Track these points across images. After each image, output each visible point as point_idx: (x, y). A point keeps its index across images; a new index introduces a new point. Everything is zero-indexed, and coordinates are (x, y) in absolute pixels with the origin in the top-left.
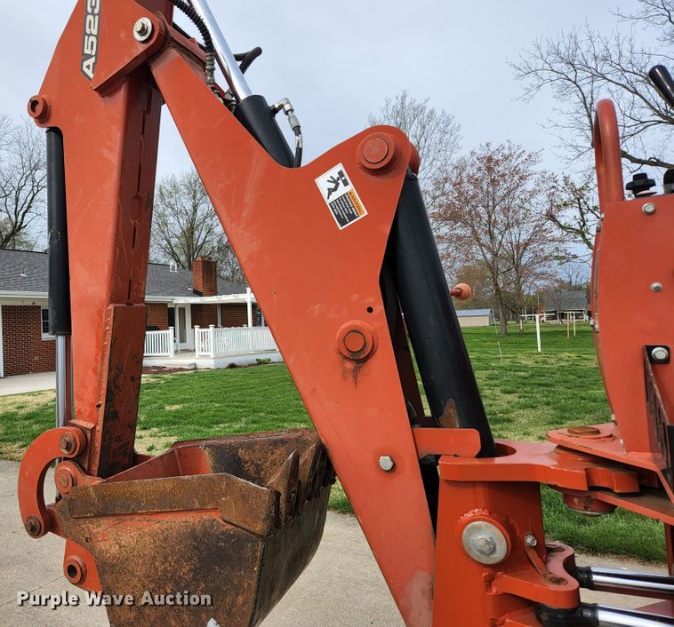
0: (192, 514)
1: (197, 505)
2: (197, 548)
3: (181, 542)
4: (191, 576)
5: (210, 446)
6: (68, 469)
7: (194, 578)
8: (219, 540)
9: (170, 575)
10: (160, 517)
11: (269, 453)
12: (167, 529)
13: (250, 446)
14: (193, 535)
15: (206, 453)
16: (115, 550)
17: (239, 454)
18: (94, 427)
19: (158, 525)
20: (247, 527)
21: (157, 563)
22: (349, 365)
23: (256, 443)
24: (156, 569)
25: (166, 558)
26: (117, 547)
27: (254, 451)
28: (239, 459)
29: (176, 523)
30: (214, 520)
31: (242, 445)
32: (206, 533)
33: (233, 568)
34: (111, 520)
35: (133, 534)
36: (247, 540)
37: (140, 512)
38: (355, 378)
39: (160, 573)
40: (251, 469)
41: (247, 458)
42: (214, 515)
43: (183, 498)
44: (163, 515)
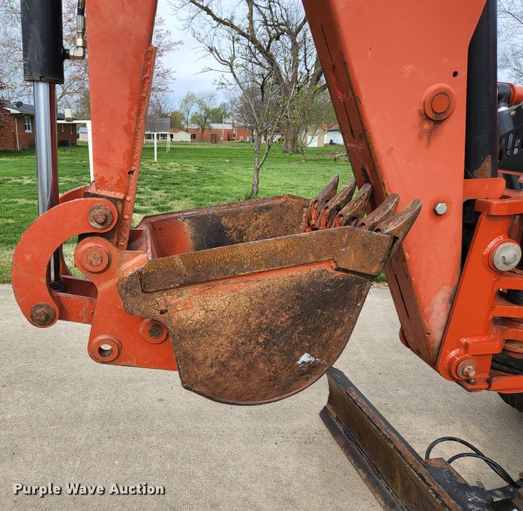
0: (300, 268)
1: (312, 259)
2: (301, 298)
3: (283, 295)
4: (289, 323)
5: (189, 218)
6: (100, 246)
7: (292, 324)
8: (325, 286)
9: (264, 326)
10: (260, 277)
11: (254, 219)
12: (268, 286)
13: (234, 215)
14: (299, 287)
15: (186, 224)
16: (199, 315)
17: (222, 222)
18: (125, 198)
19: (258, 284)
20: (363, 271)
21: (251, 319)
22: (426, 126)
23: (241, 211)
24: (249, 325)
25: (262, 313)
26: (202, 313)
27: (238, 219)
28: (223, 226)
29: (280, 279)
30: (324, 271)
31: (225, 215)
32: (312, 283)
33: (336, 308)
34: (197, 288)
35: (225, 297)
36: (356, 283)
37: (243, 274)
38: (429, 138)
39: (253, 327)
40: (234, 235)
41: (230, 225)
42: (323, 266)
43: (297, 254)
44: (266, 274)
